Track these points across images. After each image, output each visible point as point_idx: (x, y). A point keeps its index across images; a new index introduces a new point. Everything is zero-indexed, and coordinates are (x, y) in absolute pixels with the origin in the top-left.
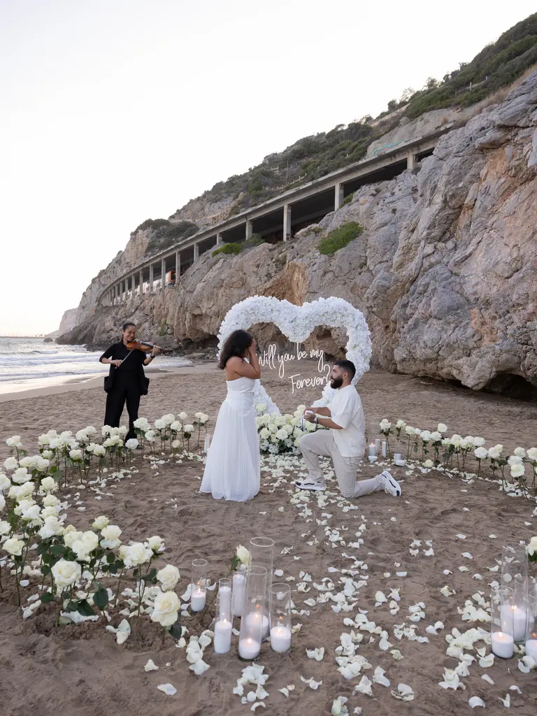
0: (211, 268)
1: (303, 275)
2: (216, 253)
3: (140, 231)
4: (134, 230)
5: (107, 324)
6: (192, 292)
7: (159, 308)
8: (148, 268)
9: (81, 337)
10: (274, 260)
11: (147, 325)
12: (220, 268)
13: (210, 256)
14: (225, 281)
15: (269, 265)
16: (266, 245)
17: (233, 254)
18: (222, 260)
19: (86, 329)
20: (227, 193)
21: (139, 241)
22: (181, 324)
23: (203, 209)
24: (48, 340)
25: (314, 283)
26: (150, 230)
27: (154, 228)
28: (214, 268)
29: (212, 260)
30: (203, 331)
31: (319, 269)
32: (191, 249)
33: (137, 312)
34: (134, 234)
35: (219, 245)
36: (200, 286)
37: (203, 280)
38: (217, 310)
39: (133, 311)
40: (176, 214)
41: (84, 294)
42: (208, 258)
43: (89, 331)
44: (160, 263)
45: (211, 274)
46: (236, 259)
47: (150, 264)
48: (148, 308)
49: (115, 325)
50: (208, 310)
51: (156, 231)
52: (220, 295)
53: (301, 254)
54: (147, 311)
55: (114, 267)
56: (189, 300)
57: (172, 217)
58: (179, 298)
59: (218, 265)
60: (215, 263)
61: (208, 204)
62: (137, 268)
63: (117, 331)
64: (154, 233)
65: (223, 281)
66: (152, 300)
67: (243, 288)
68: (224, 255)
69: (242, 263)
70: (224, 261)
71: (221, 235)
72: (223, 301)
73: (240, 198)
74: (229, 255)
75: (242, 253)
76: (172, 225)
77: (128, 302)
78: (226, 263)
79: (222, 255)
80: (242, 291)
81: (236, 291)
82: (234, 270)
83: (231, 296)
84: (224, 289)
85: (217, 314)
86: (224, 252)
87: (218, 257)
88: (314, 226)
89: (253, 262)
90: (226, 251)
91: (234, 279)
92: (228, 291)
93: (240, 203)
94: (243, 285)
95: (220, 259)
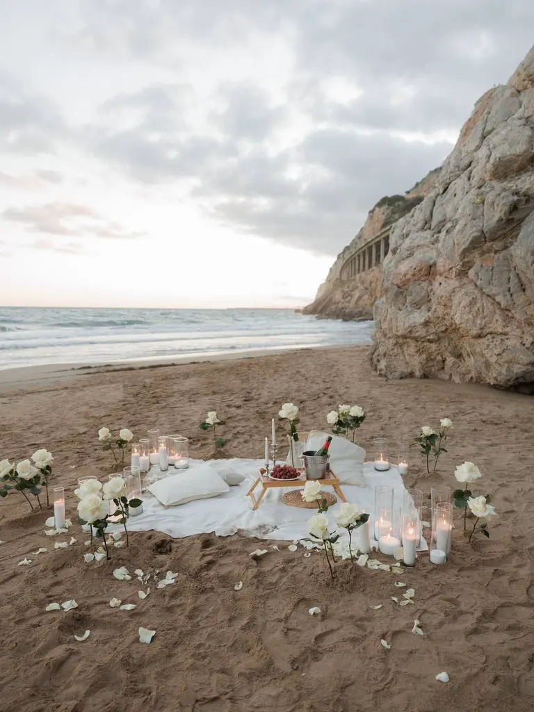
4: (371, 208)
5: (337, 296)
8: (371, 246)
9: (320, 308)
11: (366, 297)
21: (375, 218)
24: (297, 311)
26: (386, 207)
27: (389, 205)
34: (372, 212)
40: (413, 189)
41: (331, 269)
43: (328, 302)
44: (379, 242)
47: (373, 242)
48: (368, 282)
49: (343, 298)
51: (392, 207)
54: (367, 285)
57: (408, 192)
62: (364, 246)
63: (343, 303)
64: (390, 210)
66: (373, 275)
76: (406, 201)
77: (358, 276)
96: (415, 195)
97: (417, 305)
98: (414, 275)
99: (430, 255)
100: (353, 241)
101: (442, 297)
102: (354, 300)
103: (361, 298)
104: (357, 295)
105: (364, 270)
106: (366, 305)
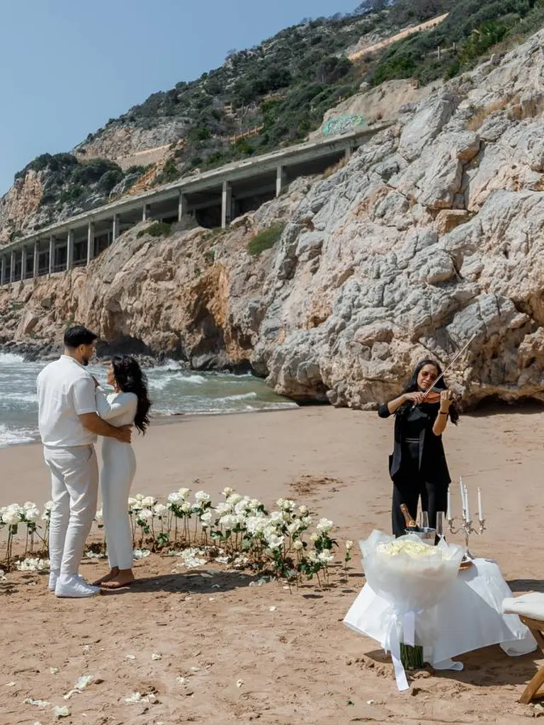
0: (134, 254)
1: (228, 276)
2: (141, 234)
3: (31, 173)
6: (110, 283)
7: (64, 298)
8: (46, 241)
10: (204, 253)
11: (45, 320)
12: (145, 255)
13: (135, 238)
14: (150, 272)
15: (198, 259)
16: (199, 229)
17: (162, 237)
18: (147, 245)
20: (167, 115)
21: (29, 188)
22: (95, 322)
23: (129, 139)
25: (237, 286)
26: (46, 170)
28: (137, 254)
29: (135, 243)
30: (122, 333)
31: (243, 271)
32: (110, 221)
33: (31, 302)
34: (21, 175)
35: (145, 224)
36: (119, 275)
37: (124, 269)
38: (140, 307)
39: (24, 299)
42: (131, 240)
45: (134, 261)
46: (165, 245)
47: (50, 236)
48: (48, 296)
50: (130, 307)
51: (56, 173)
52: (144, 288)
53: (229, 252)
54: (47, 302)
56: (106, 291)
58: (93, 289)
59: (143, 251)
60: (141, 247)
61: (138, 132)
63: (3, 329)
64: (53, 176)
65: (148, 271)
66: (54, 286)
67: (172, 282)
68: (152, 238)
69: (170, 250)
70: (150, 246)
71: (148, 207)
72: (147, 297)
73: (178, 148)
74: (156, 238)
75: (172, 237)
76: (80, 164)
77: (16, 285)
78: (152, 249)
79: (147, 237)
80: (170, 285)
81: (163, 285)
82: (160, 259)
83: (157, 291)
84: (148, 281)
85: (141, 312)
86: (150, 234)
87: (142, 239)
88: (250, 216)
89: (183, 250)
90: (154, 232)
91: (161, 270)
92: (153, 284)
93: (178, 154)
94: (172, 278)
95: (146, 242)
96: (95, 157)
97: (383, 358)
98: (376, 338)
99: (387, 325)
101: (402, 354)
102: (25, 325)
103: (35, 321)
104: (30, 317)
105: (29, 276)
106: (54, 334)
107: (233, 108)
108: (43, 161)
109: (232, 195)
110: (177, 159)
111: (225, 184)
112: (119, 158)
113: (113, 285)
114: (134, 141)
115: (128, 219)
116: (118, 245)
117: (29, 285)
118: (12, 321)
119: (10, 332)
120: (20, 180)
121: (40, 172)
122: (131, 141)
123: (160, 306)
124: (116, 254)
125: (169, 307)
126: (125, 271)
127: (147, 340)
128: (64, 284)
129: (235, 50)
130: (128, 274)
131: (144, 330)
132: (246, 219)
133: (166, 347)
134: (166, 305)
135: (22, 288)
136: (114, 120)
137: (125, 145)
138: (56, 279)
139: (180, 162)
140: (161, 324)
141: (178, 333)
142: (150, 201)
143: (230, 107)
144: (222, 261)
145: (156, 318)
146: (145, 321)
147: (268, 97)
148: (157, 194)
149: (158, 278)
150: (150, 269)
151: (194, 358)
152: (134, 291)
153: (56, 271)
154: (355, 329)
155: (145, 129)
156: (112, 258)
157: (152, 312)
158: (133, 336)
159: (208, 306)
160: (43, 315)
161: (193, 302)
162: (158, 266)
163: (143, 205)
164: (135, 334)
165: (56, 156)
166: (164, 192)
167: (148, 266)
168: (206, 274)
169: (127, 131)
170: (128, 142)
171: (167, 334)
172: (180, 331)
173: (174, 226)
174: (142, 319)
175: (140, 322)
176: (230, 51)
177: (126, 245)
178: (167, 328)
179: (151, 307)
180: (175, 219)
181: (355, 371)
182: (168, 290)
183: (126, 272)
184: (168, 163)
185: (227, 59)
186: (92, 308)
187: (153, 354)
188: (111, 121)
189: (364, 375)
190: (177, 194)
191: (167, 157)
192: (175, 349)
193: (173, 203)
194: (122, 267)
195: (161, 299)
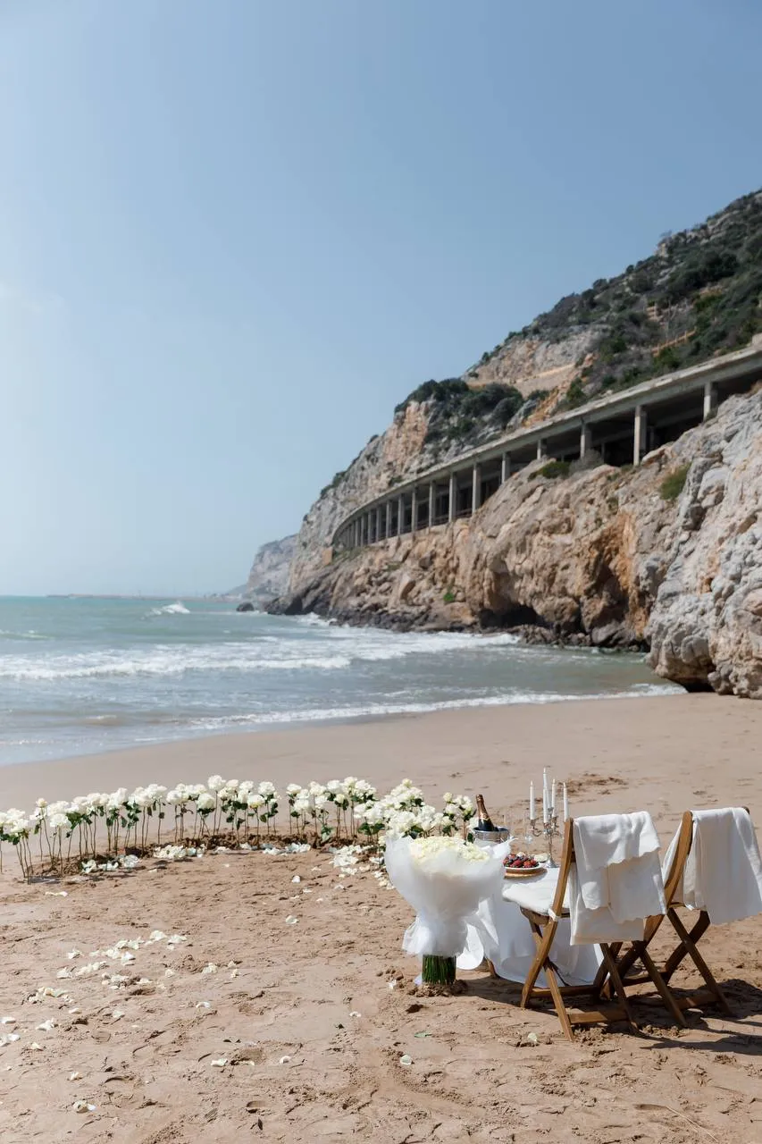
0: (524, 501)
1: (634, 527)
2: (533, 476)
3: (414, 404)
4: (401, 400)
5: (356, 581)
6: (495, 537)
7: (445, 557)
8: (425, 487)
9: (307, 602)
10: (607, 498)
11: (423, 584)
12: (537, 502)
13: (525, 480)
14: (543, 523)
15: (599, 506)
16: (605, 468)
17: (558, 479)
18: (540, 490)
19: (317, 587)
20: (580, 323)
21: (409, 422)
22: (477, 586)
23: (532, 356)
25: (645, 539)
26: (431, 400)
27: (438, 398)
28: (527, 500)
29: (527, 487)
30: (509, 598)
31: (653, 521)
32: (499, 461)
33: (408, 562)
34: (402, 408)
35: (540, 463)
36: (506, 528)
37: (511, 520)
38: (530, 567)
39: (401, 558)
41: (306, 518)
42: (521, 484)
43: (323, 591)
44: (446, 478)
45: (525, 509)
46: (561, 489)
47: (429, 480)
48: (424, 554)
49: (370, 585)
50: (518, 567)
51: (442, 403)
52: (535, 544)
53: (637, 496)
54: (425, 561)
55: (363, 469)
56: (490, 548)
57: (472, 373)
58: (475, 545)
59: (534, 497)
60: (532, 492)
61: (544, 345)
62: (408, 485)
63: (374, 595)
64: (439, 408)
65: (540, 522)
66: (434, 542)
67: (569, 535)
68: (544, 480)
69: (568, 496)
70: (544, 491)
71: (544, 441)
72: (539, 554)
73: (586, 365)
74: (552, 480)
75: (570, 479)
76: (472, 392)
77: (392, 541)
78: (546, 493)
79: (541, 479)
80: (568, 539)
81: (558, 539)
82: (555, 507)
83: (550, 546)
84: (540, 535)
85: (531, 573)
86: (544, 475)
87: (535, 482)
88: (668, 448)
89: (583, 495)
90: (549, 473)
91: (556, 521)
92: (546, 539)
93: (586, 373)
94: (569, 530)
95: (538, 486)
96: (490, 382)
100: (354, 462)
102: (400, 589)
103: (411, 585)
104: (406, 580)
105: (407, 530)
106: (432, 601)
107: (658, 310)
108: (428, 390)
109: (648, 423)
110: (584, 380)
111: (638, 409)
112: (519, 381)
113: (499, 540)
114: (539, 359)
115: (520, 457)
116: (506, 491)
117: (407, 541)
118: (386, 585)
119: (383, 598)
120: (400, 414)
121: (424, 404)
122: (534, 359)
123: (555, 566)
124: (504, 502)
125: (566, 567)
126: (512, 522)
127: (539, 608)
128: (445, 539)
129: (670, 232)
130: (516, 526)
131: (536, 595)
132: (662, 453)
133: (562, 617)
134: (563, 564)
135: (399, 545)
136: (515, 334)
137: (527, 364)
138: (436, 533)
139: (587, 383)
140: (556, 588)
141: (577, 599)
142: (545, 435)
143: (655, 308)
144: (627, 508)
145: (550, 580)
146: (537, 584)
147: (705, 292)
148: (554, 425)
149: (553, 530)
150: (543, 520)
151: (596, 631)
152: (522, 547)
153: (437, 523)
154: (746, 593)
155: (552, 343)
156: (498, 507)
157: (546, 573)
158: (522, 603)
159: (612, 566)
160: (421, 577)
161: (592, 561)
162: (552, 516)
163: (538, 439)
164: (525, 601)
165: (442, 382)
166: (563, 422)
167: (540, 516)
168: (609, 525)
169: (530, 347)
170: (531, 360)
171: (563, 600)
172: (579, 597)
173: (574, 465)
174: (534, 582)
175: (531, 586)
176: (663, 235)
177: (515, 490)
178: (564, 592)
179: (543, 568)
180: (576, 456)
181: (743, 648)
182: (565, 546)
183: (514, 524)
184: (573, 385)
185: (660, 245)
186: (475, 568)
187: (547, 626)
188: (512, 335)
189: (754, 654)
190: (578, 424)
191: (572, 378)
192: (573, 620)
193: (573, 437)
194: (509, 519)
195: (556, 557)
